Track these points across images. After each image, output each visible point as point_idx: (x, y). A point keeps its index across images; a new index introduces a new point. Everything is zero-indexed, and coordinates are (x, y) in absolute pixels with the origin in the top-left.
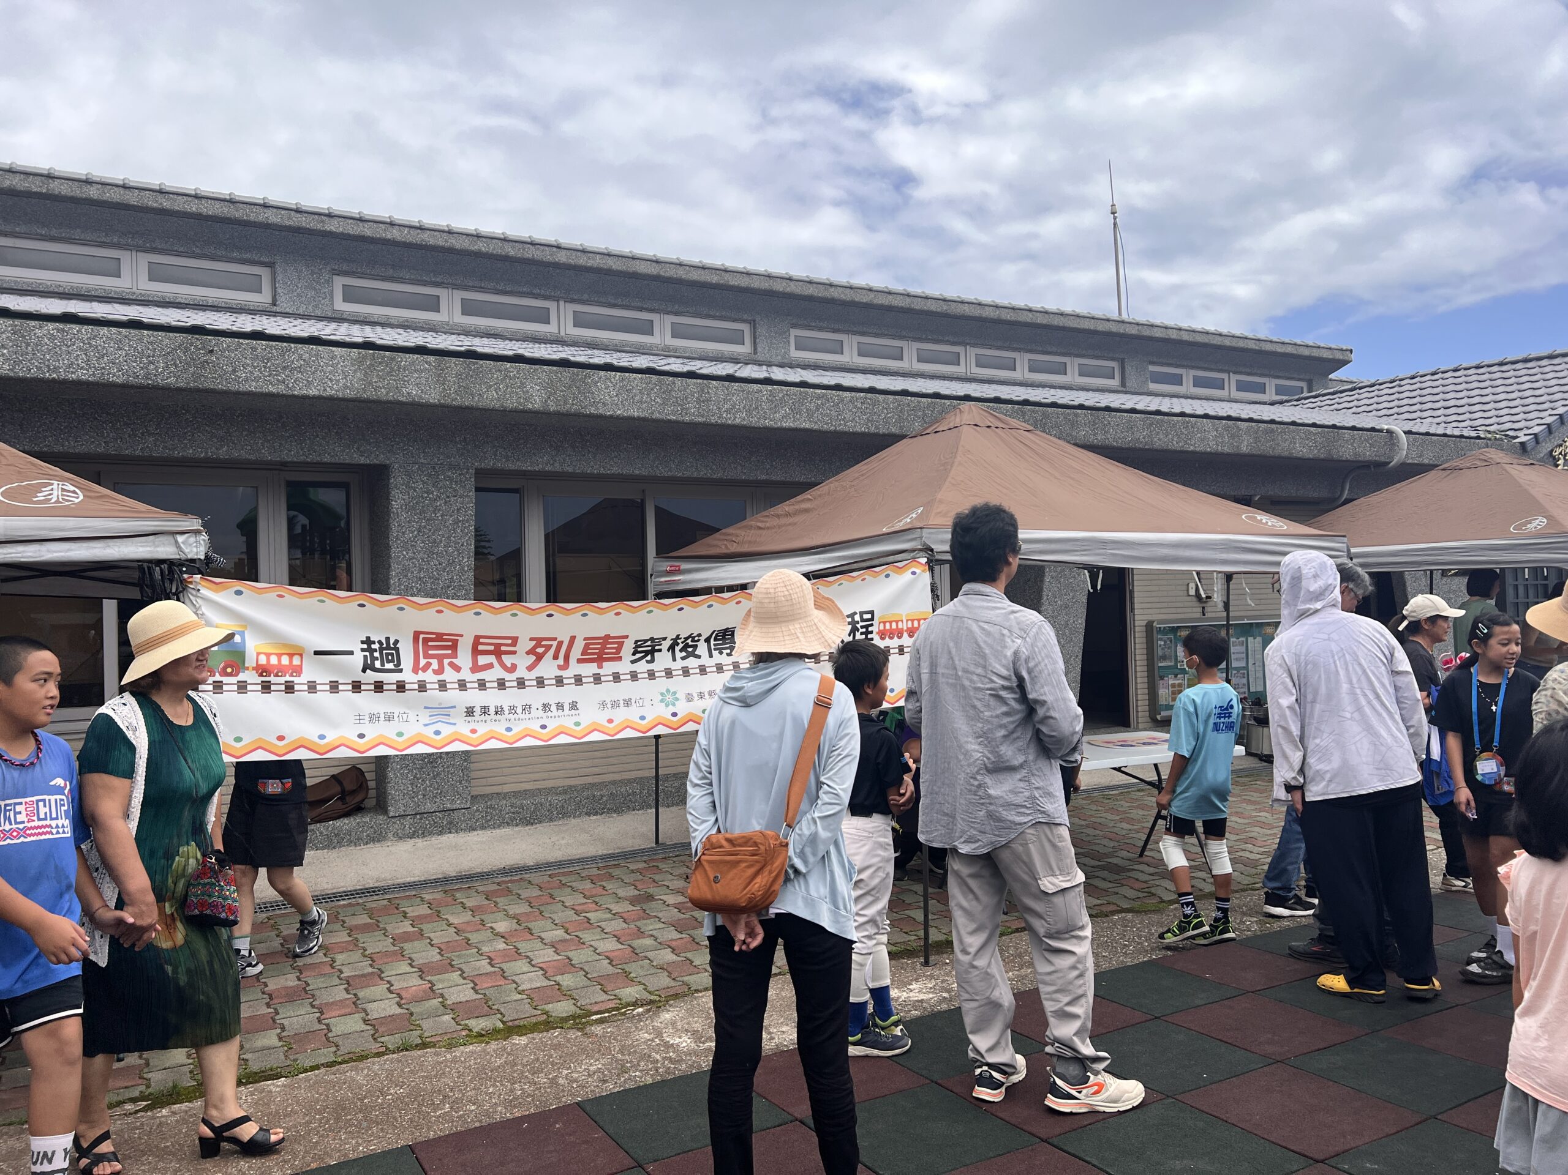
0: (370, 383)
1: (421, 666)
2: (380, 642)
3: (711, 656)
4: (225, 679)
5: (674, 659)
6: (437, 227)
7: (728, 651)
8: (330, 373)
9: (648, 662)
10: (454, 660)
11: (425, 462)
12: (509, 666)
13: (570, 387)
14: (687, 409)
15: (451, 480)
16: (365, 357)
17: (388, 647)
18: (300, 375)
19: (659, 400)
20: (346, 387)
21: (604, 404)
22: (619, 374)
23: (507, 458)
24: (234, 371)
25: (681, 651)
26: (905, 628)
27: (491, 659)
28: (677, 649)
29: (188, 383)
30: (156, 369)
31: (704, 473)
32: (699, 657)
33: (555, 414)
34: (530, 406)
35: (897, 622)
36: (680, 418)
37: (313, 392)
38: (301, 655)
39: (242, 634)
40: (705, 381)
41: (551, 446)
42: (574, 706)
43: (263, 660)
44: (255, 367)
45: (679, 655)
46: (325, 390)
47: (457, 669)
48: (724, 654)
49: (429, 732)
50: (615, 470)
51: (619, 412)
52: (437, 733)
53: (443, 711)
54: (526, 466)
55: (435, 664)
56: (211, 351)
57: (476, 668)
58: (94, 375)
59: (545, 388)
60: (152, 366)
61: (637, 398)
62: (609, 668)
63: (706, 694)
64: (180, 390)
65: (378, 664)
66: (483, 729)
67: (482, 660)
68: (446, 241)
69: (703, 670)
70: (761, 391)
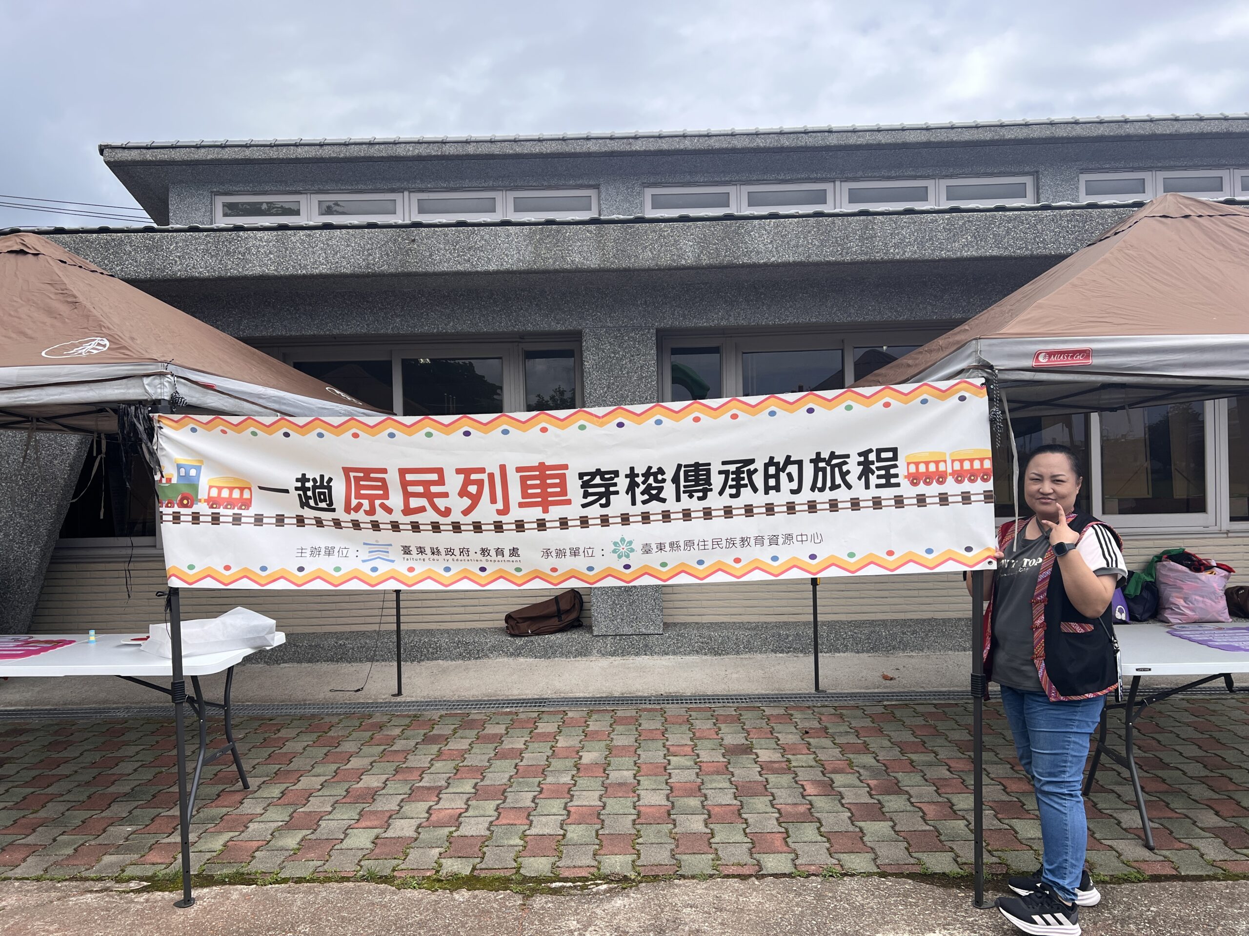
0: (539, 255)
1: (352, 506)
2: (314, 480)
3: (678, 499)
4: (183, 511)
5: (634, 503)
6: (722, 132)
7: (701, 494)
8: (506, 249)
9: (602, 506)
10: (386, 502)
11: (611, 325)
12: (443, 510)
13: (723, 239)
14: (848, 248)
15: (635, 340)
16: (535, 232)
17: (322, 486)
18: (482, 254)
19: (817, 243)
20: (519, 260)
21: (758, 253)
22: (773, 220)
23: (684, 316)
24: (431, 255)
25: (643, 493)
26: (949, 471)
27: (423, 502)
28: (638, 491)
29: (397, 269)
30: (374, 259)
31: (888, 315)
32: (664, 501)
33: (709, 268)
34: (683, 262)
35: (937, 463)
36: (840, 258)
37: (492, 267)
38: (250, 489)
39: (198, 469)
40: (869, 217)
41: (726, 301)
42: (514, 552)
43: (214, 493)
44: (447, 250)
45: (640, 498)
46: (502, 265)
47: (389, 511)
48: (695, 498)
49: (366, 568)
50: (791, 320)
51: (773, 259)
52: (374, 569)
53: (382, 549)
54: (703, 323)
55: (366, 503)
56: (414, 241)
57: (407, 511)
58: (330, 268)
59: (699, 243)
60: (371, 258)
61: (793, 243)
62: (556, 512)
63: (667, 545)
64: (392, 275)
65: (312, 503)
66: (420, 569)
67: (414, 503)
68: (729, 143)
69: (666, 516)
70: (936, 221)
